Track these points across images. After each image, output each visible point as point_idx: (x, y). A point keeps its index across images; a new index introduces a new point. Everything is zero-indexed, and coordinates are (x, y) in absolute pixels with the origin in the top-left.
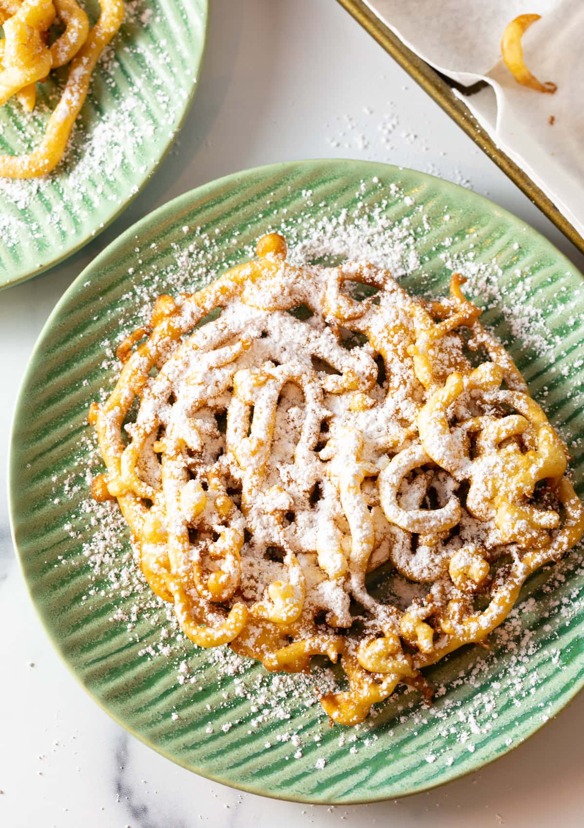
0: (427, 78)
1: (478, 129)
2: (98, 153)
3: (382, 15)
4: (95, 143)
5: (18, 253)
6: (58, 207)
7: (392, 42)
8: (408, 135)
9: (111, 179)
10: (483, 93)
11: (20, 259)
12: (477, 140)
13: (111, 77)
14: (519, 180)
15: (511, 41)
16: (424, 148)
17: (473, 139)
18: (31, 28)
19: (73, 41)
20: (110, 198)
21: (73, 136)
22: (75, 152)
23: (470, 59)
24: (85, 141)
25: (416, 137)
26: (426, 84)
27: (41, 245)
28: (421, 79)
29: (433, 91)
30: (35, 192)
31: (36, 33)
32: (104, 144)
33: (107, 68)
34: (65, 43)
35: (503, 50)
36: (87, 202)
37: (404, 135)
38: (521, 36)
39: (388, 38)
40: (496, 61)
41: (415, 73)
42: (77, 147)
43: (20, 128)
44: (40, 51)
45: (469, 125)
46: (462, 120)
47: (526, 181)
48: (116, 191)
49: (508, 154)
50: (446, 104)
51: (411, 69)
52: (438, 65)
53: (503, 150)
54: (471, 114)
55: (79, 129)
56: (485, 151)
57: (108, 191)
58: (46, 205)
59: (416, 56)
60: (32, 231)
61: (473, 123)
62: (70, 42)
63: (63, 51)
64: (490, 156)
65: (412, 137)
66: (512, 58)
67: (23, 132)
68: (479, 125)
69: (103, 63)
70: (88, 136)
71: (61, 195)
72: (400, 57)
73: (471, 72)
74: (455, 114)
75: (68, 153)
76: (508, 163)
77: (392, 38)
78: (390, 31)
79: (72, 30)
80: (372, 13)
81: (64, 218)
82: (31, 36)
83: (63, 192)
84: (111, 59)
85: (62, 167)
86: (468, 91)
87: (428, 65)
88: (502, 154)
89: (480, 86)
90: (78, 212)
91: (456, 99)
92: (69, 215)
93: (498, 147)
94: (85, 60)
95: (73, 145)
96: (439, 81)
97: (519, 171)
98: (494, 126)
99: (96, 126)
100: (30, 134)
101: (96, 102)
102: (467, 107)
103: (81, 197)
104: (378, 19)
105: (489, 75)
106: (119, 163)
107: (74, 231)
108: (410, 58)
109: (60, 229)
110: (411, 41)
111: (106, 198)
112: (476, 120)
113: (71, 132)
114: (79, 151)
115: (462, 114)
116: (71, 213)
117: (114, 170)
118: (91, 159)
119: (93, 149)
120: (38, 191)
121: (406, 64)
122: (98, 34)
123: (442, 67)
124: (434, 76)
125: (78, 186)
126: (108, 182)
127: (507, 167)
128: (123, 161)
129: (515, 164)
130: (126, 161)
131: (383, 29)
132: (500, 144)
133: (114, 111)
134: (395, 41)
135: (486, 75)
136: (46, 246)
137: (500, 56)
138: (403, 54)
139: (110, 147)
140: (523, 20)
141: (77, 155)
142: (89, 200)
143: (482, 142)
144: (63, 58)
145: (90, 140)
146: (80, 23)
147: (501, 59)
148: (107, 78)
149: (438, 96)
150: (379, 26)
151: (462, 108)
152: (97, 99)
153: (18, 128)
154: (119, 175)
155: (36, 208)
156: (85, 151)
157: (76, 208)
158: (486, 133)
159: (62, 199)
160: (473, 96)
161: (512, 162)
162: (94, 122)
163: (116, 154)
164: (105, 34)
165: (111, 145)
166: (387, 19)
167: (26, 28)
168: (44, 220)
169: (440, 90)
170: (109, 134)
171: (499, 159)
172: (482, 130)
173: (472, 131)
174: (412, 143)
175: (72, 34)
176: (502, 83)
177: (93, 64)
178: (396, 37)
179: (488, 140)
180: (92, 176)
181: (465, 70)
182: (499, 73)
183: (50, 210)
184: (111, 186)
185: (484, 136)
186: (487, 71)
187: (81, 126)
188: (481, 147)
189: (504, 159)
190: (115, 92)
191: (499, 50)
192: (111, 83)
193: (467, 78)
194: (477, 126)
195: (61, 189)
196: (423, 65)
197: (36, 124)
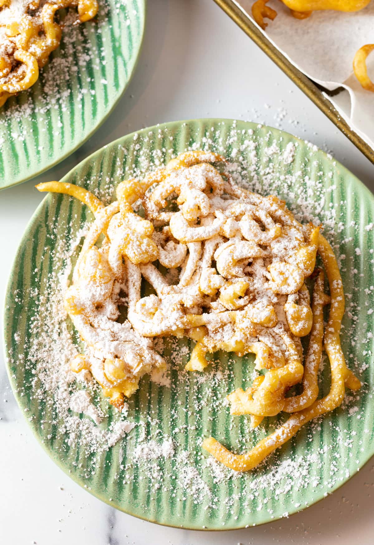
0: (306, 85)
1: (339, 118)
2: (278, 476)
3: (277, 44)
4: (280, 469)
5: (197, 510)
6: (236, 496)
7: (283, 62)
8: (293, 122)
9: (276, 498)
10: (341, 95)
11: (197, 515)
12: (338, 125)
13: (312, 434)
14: (365, 151)
15: (359, 62)
16: (303, 130)
17: (336, 124)
18: (281, 384)
19: (301, 404)
20: (268, 510)
21: (270, 457)
22: (265, 468)
23: (333, 73)
24: (275, 464)
25: (298, 123)
26: (306, 89)
27: (212, 514)
28: (302, 86)
29: (310, 94)
30: (229, 477)
31: (283, 388)
32: (285, 473)
33: (313, 428)
34: (296, 402)
35: (354, 67)
36: (254, 504)
37: (290, 121)
38: (365, 58)
39: (281, 60)
40: (349, 74)
41: (298, 82)
42: (268, 465)
43: (242, 433)
44: (279, 400)
45: (333, 116)
46: (328, 112)
47: (369, 151)
48: (274, 508)
49: (358, 134)
50: (318, 102)
51: (296, 79)
52: (313, 77)
53: (355, 131)
54: (334, 108)
55: (275, 454)
56: (343, 132)
57: (270, 505)
58: (230, 490)
59: (299, 71)
60: (213, 502)
61: (335, 114)
62: (299, 403)
63: (292, 406)
64: (346, 135)
65: (296, 123)
66: (360, 73)
67: (242, 436)
68: (339, 115)
69: (312, 423)
70: (278, 462)
71: (242, 489)
72: (289, 72)
73: (334, 81)
74: (324, 108)
75: (261, 465)
76: (358, 139)
77: (283, 60)
78: (282, 55)
79: (305, 397)
80: (271, 43)
81: (236, 505)
82: (279, 389)
83: (244, 488)
84: (318, 423)
85: (252, 471)
86: (332, 93)
87: (307, 77)
88: (354, 134)
89: (340, 90)
90: (246, 507)
91: (325, 99)
92: (239, 505)
93: (351, 129)
94: (302, 417)
95: (266, 462)
96: (314, 87)
97: (365, 144)
98: (349, 116)
99: (286, 459)
100: (246, 440)
101: (295, 444)
102: (331, 104)
103: (252, 498)
104: (274, 48)
105: (345, 83)
106: (287, 490)
107: (236, 518)
108: (295, 72)
109: (229, 511)
110: (295, 61)
111: (266, 509)
112: (337, 112)
113: (270, 454)
114: (268, 468)
115: (329, 108)
116: (241, 505)
117: (281, 493)
118: (272, 478)
119: (277, 472)
120: (231, 478)
121: (293, 76)
122: (318, 407)
123: (315, 78)
124: (311, 84)
125: (255, 490)
126: (273, 498)
127: (357, 142)
128: (289, 491)
129: (363, 141)
130: (291, 493)
131: (277, 54)
132: (353, 127)
133: (302, 457)
134: (285, 61)
135: (343, 83)
136: (216, 516)
137: (352, 71)
138: (291, 70)
139: (287, 478)
140: (367, 48)
141: (265, 470)
142: (256, 503)
143: (341, 126)
144: (290, 410)
145: (278, 465)
146: (312, 395)
147: (353, 72)
148: (309, 434)
149: (313, 97)
150: (275, 52)
151: (328, 104)
152: (296, 443)
153: (241, 432)
154: (282, 498)
155: (223, 488)
156: (272, 471)
157: (245, 504)
158: (344, 120)
159: (241, 492)
160: (335, 97)
161: (361, 139)
162: (287, 456)
163: (287, 485)
164: (323, 409)
165: (288, 476)
166: (280, 47)
167: (278, 382)
168: (224, 499)
169: (314, 93)
170: (291, 469)
171: (352, 138)
172: (342, 119)
173: (335, 119)
174: (296, 127)
175: (304, 399)
176: (353, 89)
177: (306, 421)
178: (286, 59)
179: (345, 125)
180: (266, 489)
181: (330, 80)
182: (351, 82)
183: (230, 494)
184: (273, 503)
185: (343, 122)
186: (343, 81)
187: (278, 453)
188: (341, 130)
189: (356, 137)
190: (309, 444)
191: (351, 67)
192: (310, 438)
193: (331, 85)
194: (338, 116)
195: (244, 485)
196: (303, 77)
197: (253, 436)
